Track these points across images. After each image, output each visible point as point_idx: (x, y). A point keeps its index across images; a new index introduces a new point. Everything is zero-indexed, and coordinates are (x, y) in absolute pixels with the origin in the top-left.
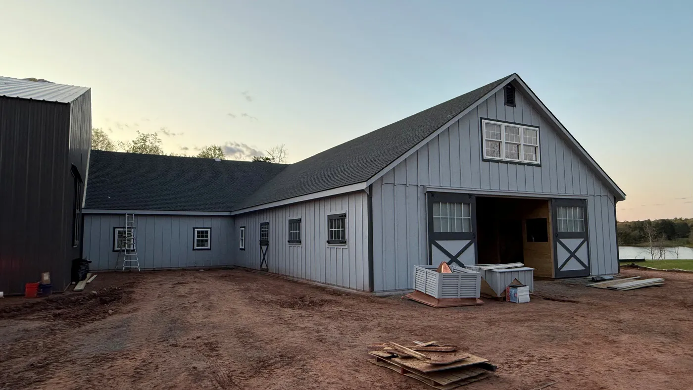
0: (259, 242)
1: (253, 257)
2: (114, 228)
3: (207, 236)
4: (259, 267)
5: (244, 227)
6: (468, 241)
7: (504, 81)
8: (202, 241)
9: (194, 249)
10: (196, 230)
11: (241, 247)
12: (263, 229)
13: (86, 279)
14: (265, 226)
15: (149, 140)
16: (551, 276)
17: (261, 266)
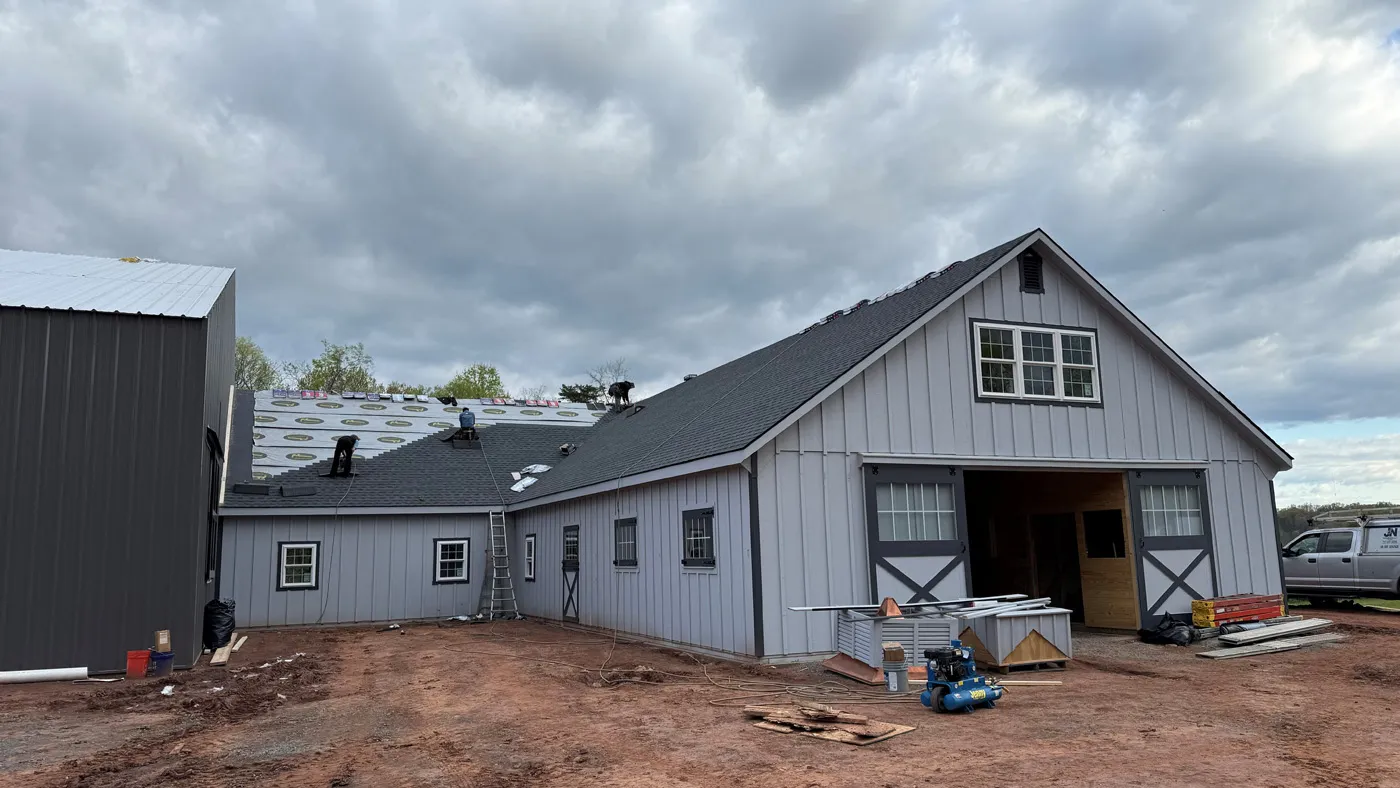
0: (562, 565)
1: (548, 595)
2: (280, 544)
3: (461, 556)
4: (561, 615)
5: (534, 535)
6: (950, 559)
7: (1018, 244)
8: (452, 565)
9: (435, 583)
10: (440, 543)
11: (527, 576)
12: (568, 539)
13: (230, 644)
14: (572, 533)
15: (347, 358)
16: (1135, 625)
17: (565, 612)
